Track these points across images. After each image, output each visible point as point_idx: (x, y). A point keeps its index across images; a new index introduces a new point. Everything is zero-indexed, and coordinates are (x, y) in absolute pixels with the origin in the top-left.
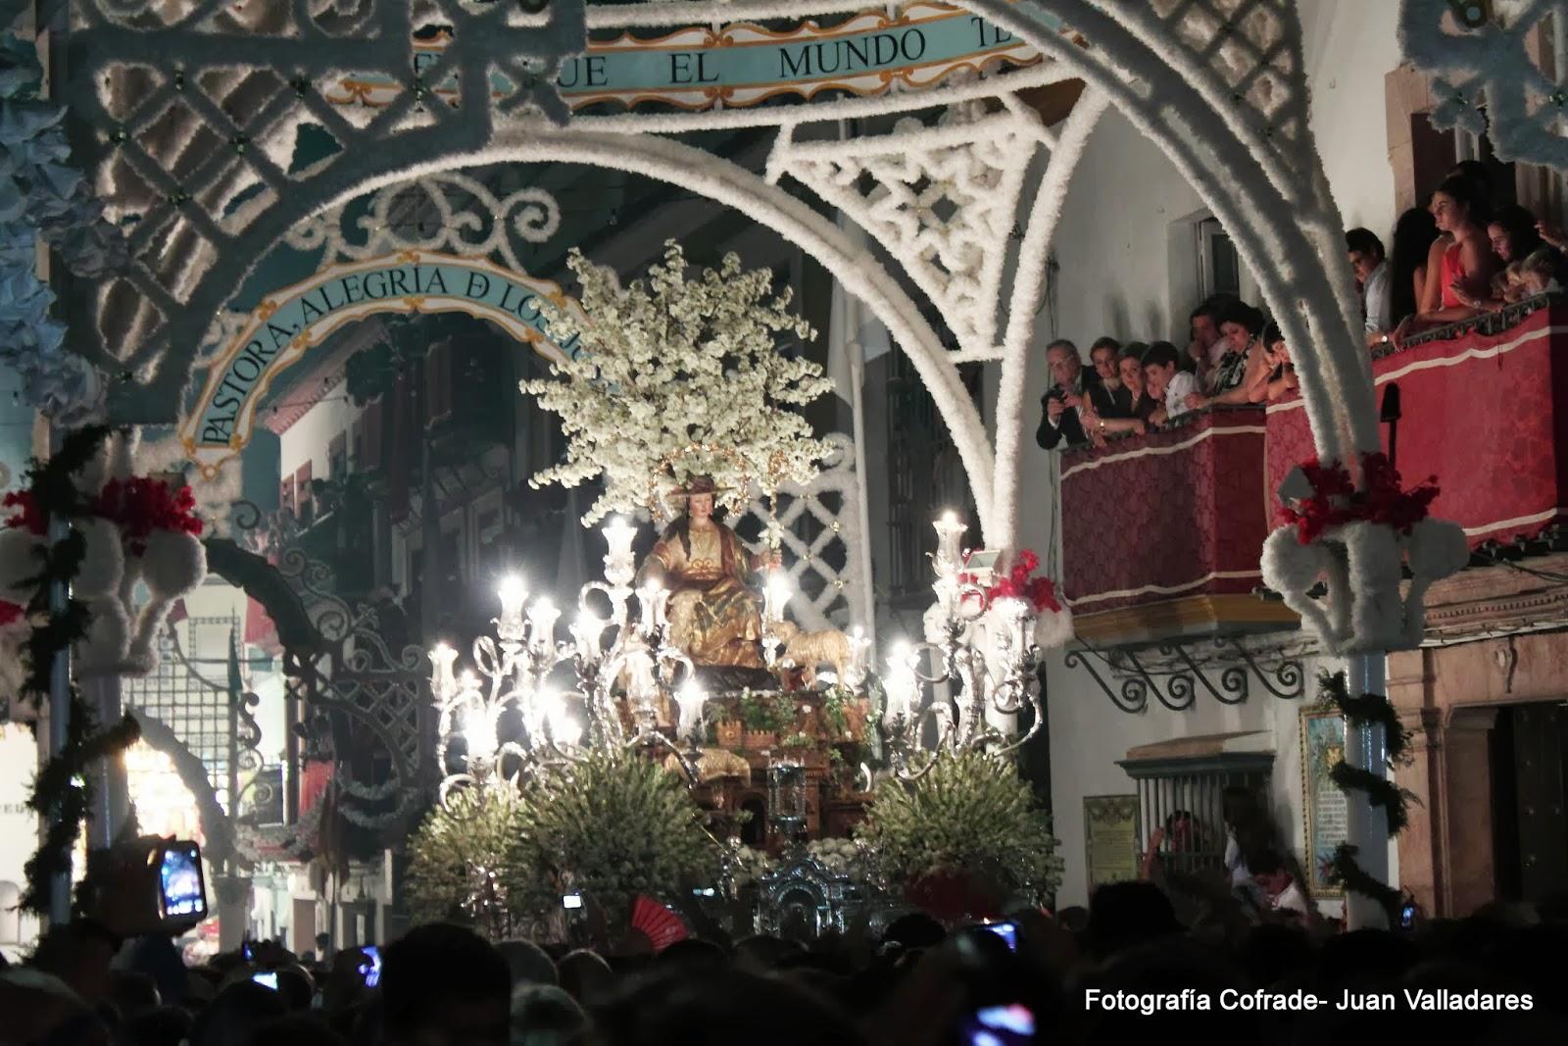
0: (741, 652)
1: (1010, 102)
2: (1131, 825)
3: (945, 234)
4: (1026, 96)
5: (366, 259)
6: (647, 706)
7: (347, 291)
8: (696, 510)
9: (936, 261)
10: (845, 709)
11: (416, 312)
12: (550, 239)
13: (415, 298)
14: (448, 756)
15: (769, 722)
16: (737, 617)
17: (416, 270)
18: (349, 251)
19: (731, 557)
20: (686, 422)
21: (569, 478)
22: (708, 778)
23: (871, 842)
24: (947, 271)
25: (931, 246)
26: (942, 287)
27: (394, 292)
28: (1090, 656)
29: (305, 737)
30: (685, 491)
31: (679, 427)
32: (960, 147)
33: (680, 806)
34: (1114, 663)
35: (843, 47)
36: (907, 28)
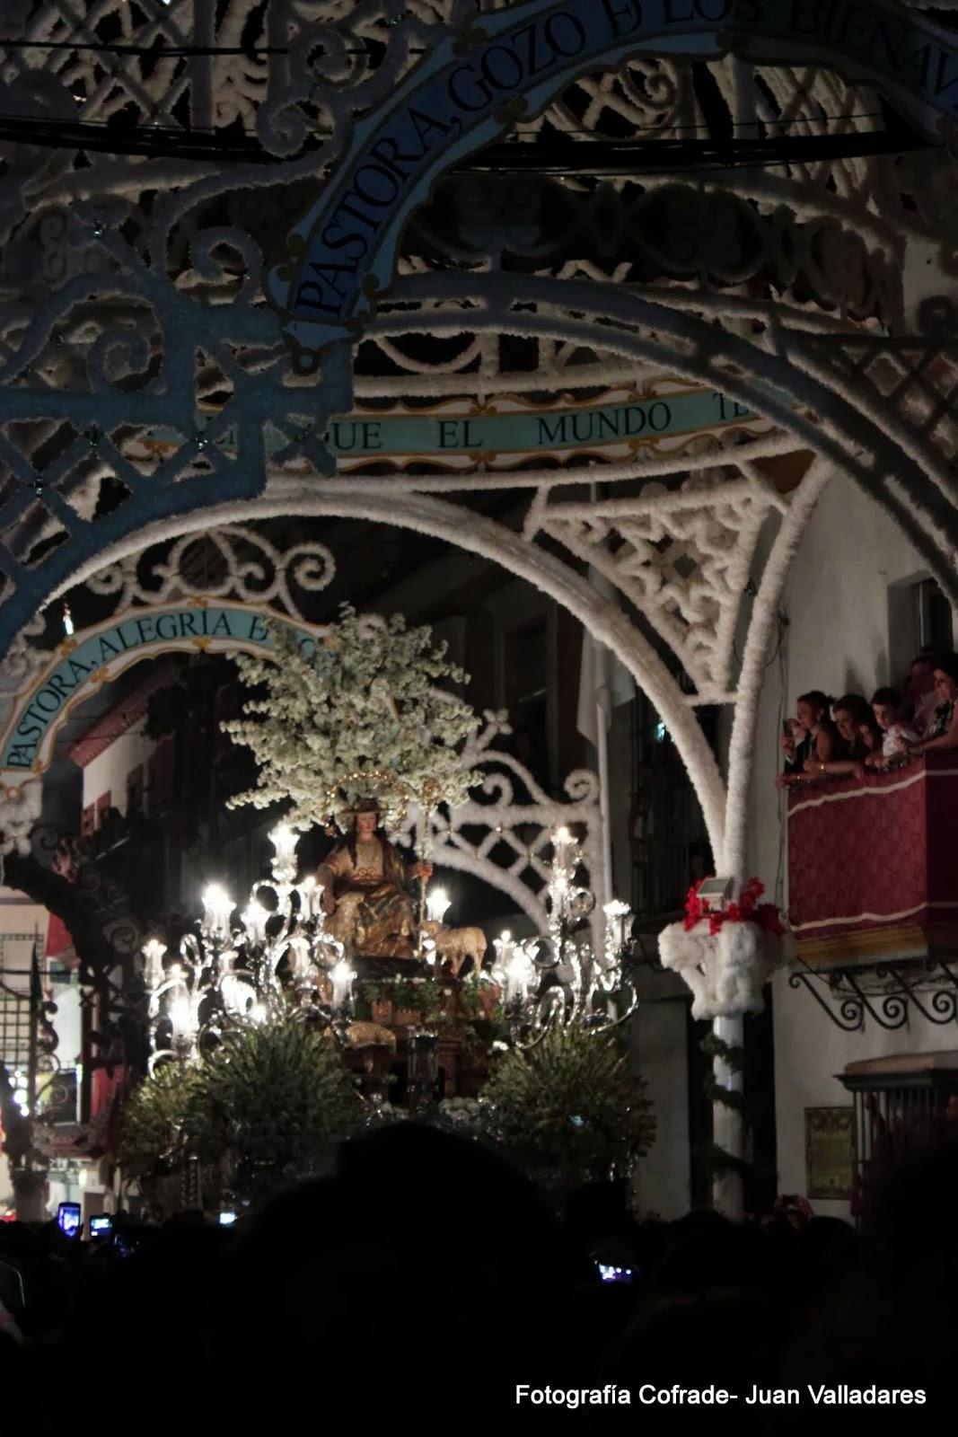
0: (397, 945)
1: (745, 471)
2: (844, 1135)
3: (685, 590)
4: (761, 466)
5: (158, 603)
6: (308, 985)
7: (141, 631)
8: (361, 827)
9: (677, 613)
10: (479, 993)
11: (203, 651)
12: (326, 588)
13: (202, 639)
14: (157, 1036)
15: (417, 1004)
16: (394, 916)
17: (204, 614)
18: (144, 596)
19: (391, 866)
20: (355, 754)
21: (261, 801)
22: (360, 1046)
23: (493, 1102)
24: (686, 622)
25: (672, 599)
26: (681, 636)
27: (184, 634)
28: (812, 978)
29: (99, 1044)
30: (353, 810)
31: (349, 757)
32: (699, 511)
33: (330, 1066)
34: (834, 984)
35: (596, 418)
36: (653, 402)
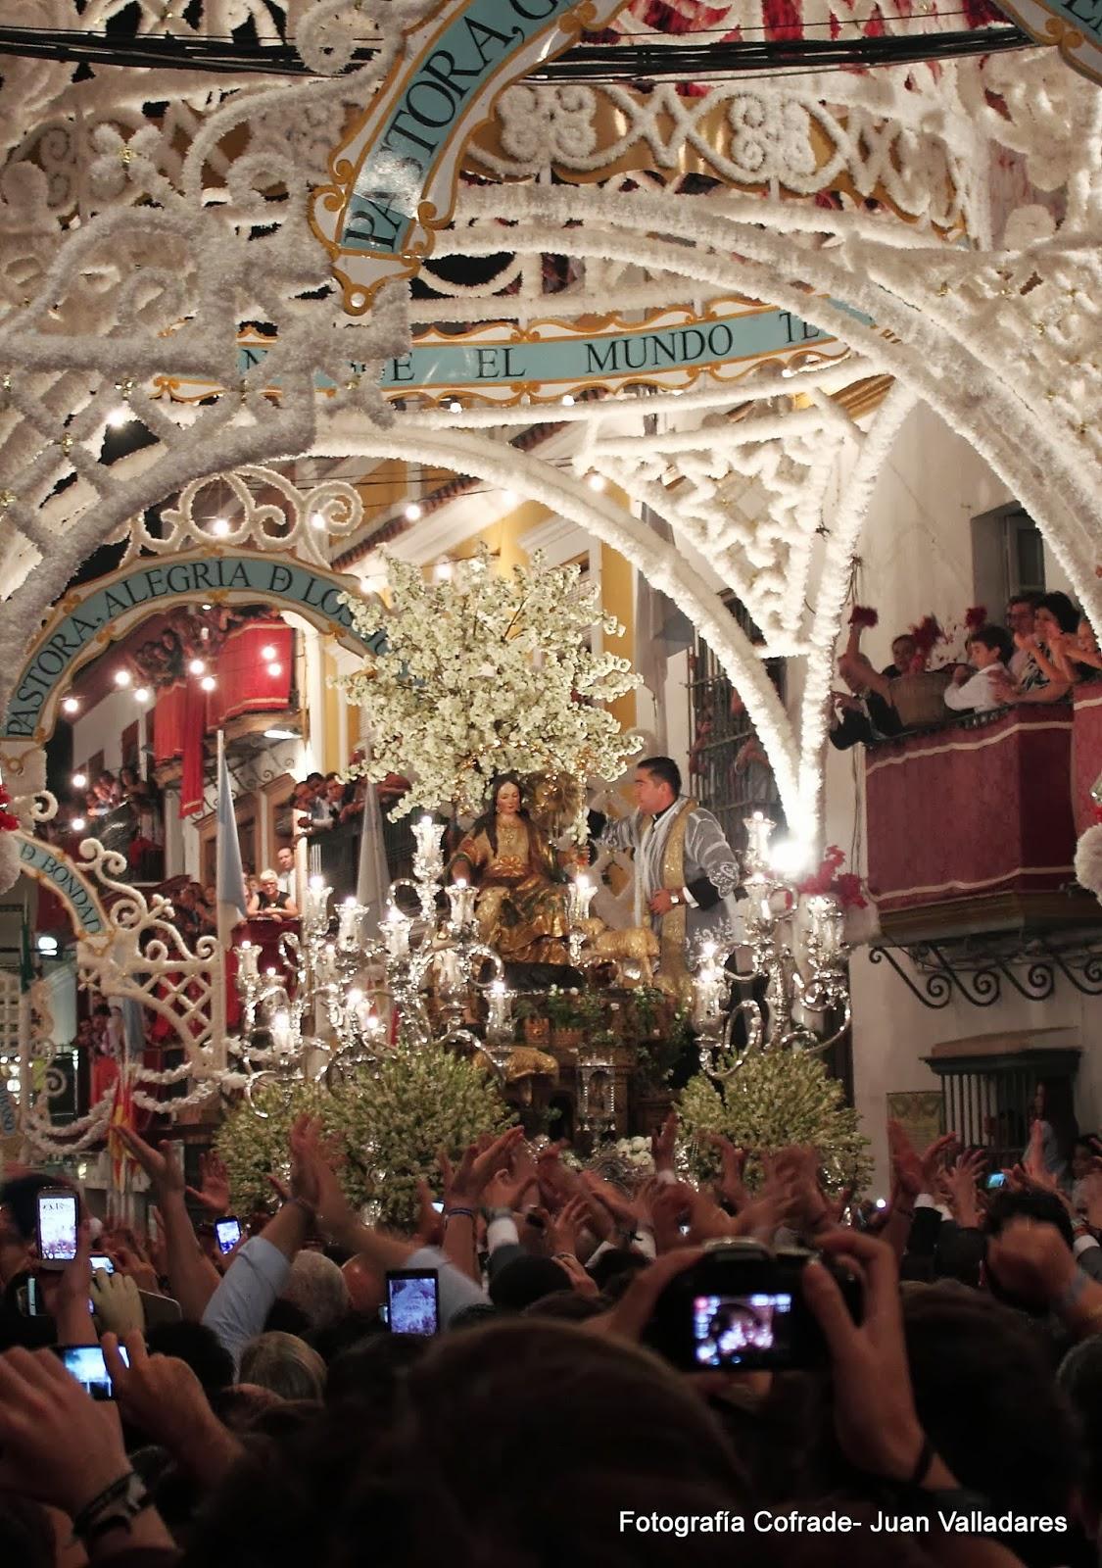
0: (549, 948)
1: (816, 399)
2: (932, 1120)
3: (752, 532)
4: (836, 397)
6: (455, 1003)
7: (151, 584)
8: (503, 806)
10: (653, 1007)
11: (219, 604)
13: (219, 592)
15: (577, 1020)
16: (544, 913)
17: (220, 563)
18: (153, 544)
19: (538, 853)
20: (492, 718)
21: (375, 773)
22: (517, 1076)
24: (752, 568)
25: (736, 541)
26: (748, 583)
27: (198, 586)
28: (894, 952)
31: (485, 723)
32: (768, 442)
33: (489, 1104)
34: (918, 959)
35: (650, 342)
36: (714, 324)
